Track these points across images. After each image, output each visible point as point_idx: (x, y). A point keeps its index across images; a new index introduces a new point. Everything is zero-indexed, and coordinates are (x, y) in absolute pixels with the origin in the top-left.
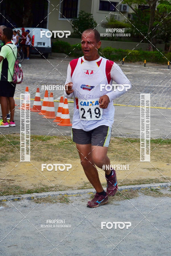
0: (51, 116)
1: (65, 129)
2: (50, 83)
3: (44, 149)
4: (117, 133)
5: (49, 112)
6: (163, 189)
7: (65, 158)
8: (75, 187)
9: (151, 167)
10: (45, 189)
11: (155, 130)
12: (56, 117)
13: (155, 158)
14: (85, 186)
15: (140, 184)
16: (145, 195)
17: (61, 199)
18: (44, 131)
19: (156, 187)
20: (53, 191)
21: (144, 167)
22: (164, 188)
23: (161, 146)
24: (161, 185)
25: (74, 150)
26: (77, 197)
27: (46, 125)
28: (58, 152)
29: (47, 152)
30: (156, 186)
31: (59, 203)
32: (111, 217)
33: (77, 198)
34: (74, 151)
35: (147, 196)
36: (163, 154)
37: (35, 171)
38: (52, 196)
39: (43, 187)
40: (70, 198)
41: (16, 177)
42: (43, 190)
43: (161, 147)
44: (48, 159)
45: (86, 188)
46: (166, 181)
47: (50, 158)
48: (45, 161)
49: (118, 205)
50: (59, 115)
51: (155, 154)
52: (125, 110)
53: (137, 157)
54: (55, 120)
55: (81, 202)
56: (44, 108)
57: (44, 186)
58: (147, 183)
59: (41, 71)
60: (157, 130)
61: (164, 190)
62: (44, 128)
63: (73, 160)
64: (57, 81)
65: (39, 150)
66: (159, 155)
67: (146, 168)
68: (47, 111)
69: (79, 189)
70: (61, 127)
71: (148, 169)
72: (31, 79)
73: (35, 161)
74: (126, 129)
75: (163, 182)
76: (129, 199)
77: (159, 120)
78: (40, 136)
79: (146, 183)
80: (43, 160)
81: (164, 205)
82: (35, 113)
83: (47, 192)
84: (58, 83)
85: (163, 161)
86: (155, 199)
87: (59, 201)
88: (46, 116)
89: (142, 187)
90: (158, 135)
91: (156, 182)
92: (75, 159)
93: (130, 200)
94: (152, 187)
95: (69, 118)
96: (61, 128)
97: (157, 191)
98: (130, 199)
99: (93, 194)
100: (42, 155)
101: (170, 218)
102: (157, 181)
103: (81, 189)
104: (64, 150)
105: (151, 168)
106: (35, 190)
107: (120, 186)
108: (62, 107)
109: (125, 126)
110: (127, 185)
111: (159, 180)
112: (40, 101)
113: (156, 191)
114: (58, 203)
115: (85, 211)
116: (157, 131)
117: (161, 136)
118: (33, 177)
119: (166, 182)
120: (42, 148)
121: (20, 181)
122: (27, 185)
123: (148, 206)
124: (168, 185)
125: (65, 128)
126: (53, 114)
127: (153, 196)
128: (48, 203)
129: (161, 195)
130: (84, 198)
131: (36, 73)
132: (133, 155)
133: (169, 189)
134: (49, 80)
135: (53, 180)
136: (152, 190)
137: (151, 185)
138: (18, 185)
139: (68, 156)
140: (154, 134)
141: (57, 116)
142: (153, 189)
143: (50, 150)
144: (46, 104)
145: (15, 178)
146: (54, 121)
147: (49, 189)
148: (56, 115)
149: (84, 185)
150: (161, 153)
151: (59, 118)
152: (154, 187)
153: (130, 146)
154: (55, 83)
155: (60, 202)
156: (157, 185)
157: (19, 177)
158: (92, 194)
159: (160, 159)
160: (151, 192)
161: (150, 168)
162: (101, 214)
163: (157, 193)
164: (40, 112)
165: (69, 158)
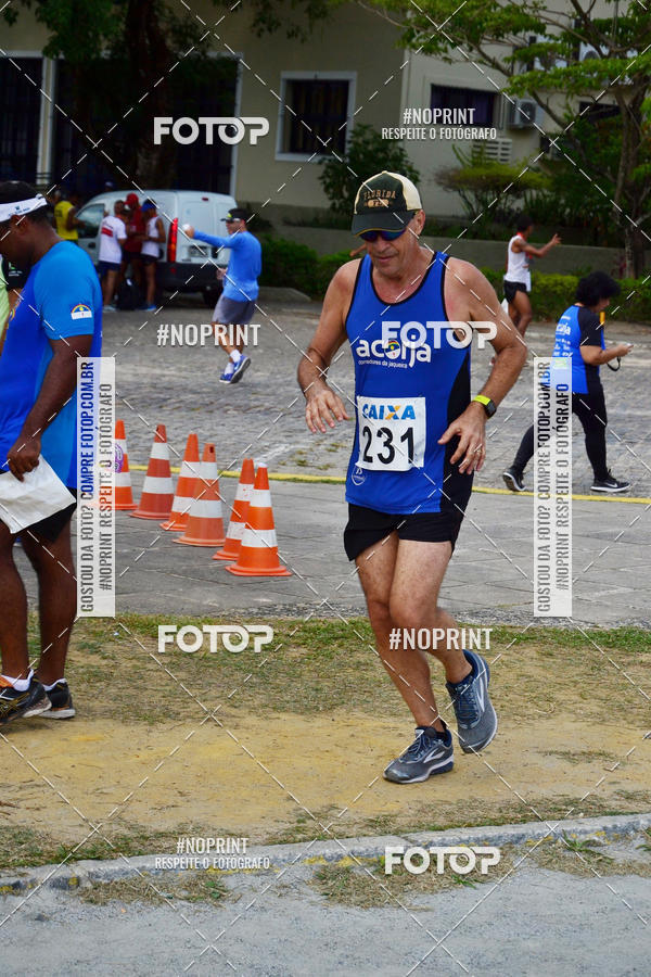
0: (208, 538)
1: (254, 590)
2: (227, 405)
3: (157, 671)
4: (461, 606)
5: (198, 520)
6: (616, 840)
7: (233, 711)
8: (258, 832)
9: (576, 746)
10: (135, 844)
11: (615, 591)
12: (223, 540)
13: (599, 709)
14: (298, 830)
15: (524, 822)
16: (541, 866)
17: (190, 886)
18: (171, 599)
19: (586, 832)
20: (163, 852)
21: (550, 749)
22: (622, 835)
23: (631, 659)
24: (610, 826)
25: (276, 677)
26: (258, 875)
27: (185, 573)
28: (210, 684)
29: (167, 685)
30: (588, 828)
31: (185, 903)
32: (388, 963)
33: (259, 880)
34: (278, 681)
35: (546, 872)
36: (632, 693)
37: (102, 765)
38: (157, 874)
39: (126, 832)
40: (230, 883)
41: (21, 792)
42: (124, 848)
43: (629, 664)
44: (168, 714)
45: (300, 836)
46: (633, 806)
47: (175, 708)
48: (151, 724)
49: (427, 910)
50: (236, 531)
51: (603, 693)
52: (504, 510)
53: (529, 705)
54: (221, 551)
55: (273, 899)
56: (181, 505)
57: (131, 828)
58: (553, 819)
59: (197, 356)
60: (622, 590)
61: (623, 847)
62: (173, 587)
63: (266, 718)
64: (253, 397)
65: (136, 676)
66: (617, 696)
67: (556, 753)
68: (191, 515)
69: (272, 841)
70: (241, 580)
71: (566, 755)
72: (155, 388)
73: (110, 723)
74: (499, 586)
75: (619, 814)
76: (472, 886)
77: (636, 549)
78: (151, 617)
79: (549, 818)
80: (145, 719)
81: (612, 910)
82: (149, 523)
83: (140, 854)
84: (256, 403)
85: (632, 723)
86: (581, 885)
87: (184, 893)
88: (187, 535)
89: (530, 832)
90: (623, 614)
91: (587, 813)
92: (276, 715)
93: (475, 888)
94: (569, 833)
95: (276, 545)
96: (240, 584)
97: (592, 849)
98: (477, 885)
99: (326, 863)
100: (145, 697)
101: (630, 968)
102: (594, 808)
103: (280, 843)
104: (238, 675)
105: (579, 750)
106: (90, 847)
107: (441, 829)
108: (248, 503)
109: (496, 577)
110: (470, 826)
111: (605, 804)
112: (167, 474)
113: (587, 851)
114: (179, 903)
115: (283, 938)
116: (621, 595)
117: (633, 616)
118: (91, 790)
119: (632, 813)
120: (150, 666)
121: (38, 809)
122: (64, 823)
123: (549, 913)
124: (638, 823)
125: (255, 586)
126: (215, 527)
127: (575, 872)
128: (139, 904)
129: (605, 865)
130: (287, 880)
131: (178, 365)
132: (511, 696)
133: (643, 842)
134: (223, 392)
135: (170, 803)
136: (571, 847)
137: (570, 826)
138: (28, 823)
139: (251, 703)
140: (607, 606)
141: (228, 536)
142: (574, 844)
143: (183, 675)
144: (189, 487)
145: (18, 795)
146: (216, 557)
147: (147, 843)
148: (226, 530)
149: (295, 825)
150: (625, 687)
151: (234, 545)
152: (580, 832)
153: (505, 658)
154: (246, 402)
155: (188, 899)
156: (591, 827)
157: (35, 790)
158: (322, 862)
159: (618, 714)
160: (567, 854)
161: (572, 752)
162: (348, 953)
163: (592, 860)
164: (167, 518)
165: (252, 710)
